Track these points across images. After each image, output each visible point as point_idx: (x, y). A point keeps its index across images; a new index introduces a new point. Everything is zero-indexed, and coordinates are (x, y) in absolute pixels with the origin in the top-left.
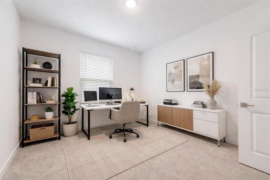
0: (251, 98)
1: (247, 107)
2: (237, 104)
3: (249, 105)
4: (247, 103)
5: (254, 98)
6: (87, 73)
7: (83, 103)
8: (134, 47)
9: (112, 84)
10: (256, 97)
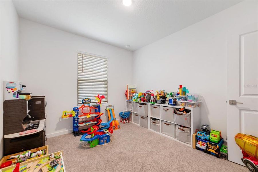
0: (240, 95)
1: (235, 104)
2: (226, 102)
3: (237, 102)
4: (235, 101)
5: (243, 95)
6: (84, 73)
7: (80, 103)
8: (128, 46)
9: (107, 84)
10: (245, 95)
